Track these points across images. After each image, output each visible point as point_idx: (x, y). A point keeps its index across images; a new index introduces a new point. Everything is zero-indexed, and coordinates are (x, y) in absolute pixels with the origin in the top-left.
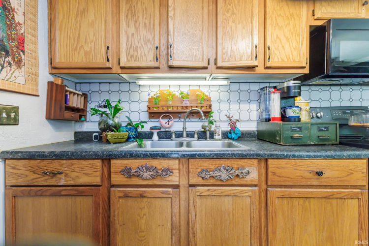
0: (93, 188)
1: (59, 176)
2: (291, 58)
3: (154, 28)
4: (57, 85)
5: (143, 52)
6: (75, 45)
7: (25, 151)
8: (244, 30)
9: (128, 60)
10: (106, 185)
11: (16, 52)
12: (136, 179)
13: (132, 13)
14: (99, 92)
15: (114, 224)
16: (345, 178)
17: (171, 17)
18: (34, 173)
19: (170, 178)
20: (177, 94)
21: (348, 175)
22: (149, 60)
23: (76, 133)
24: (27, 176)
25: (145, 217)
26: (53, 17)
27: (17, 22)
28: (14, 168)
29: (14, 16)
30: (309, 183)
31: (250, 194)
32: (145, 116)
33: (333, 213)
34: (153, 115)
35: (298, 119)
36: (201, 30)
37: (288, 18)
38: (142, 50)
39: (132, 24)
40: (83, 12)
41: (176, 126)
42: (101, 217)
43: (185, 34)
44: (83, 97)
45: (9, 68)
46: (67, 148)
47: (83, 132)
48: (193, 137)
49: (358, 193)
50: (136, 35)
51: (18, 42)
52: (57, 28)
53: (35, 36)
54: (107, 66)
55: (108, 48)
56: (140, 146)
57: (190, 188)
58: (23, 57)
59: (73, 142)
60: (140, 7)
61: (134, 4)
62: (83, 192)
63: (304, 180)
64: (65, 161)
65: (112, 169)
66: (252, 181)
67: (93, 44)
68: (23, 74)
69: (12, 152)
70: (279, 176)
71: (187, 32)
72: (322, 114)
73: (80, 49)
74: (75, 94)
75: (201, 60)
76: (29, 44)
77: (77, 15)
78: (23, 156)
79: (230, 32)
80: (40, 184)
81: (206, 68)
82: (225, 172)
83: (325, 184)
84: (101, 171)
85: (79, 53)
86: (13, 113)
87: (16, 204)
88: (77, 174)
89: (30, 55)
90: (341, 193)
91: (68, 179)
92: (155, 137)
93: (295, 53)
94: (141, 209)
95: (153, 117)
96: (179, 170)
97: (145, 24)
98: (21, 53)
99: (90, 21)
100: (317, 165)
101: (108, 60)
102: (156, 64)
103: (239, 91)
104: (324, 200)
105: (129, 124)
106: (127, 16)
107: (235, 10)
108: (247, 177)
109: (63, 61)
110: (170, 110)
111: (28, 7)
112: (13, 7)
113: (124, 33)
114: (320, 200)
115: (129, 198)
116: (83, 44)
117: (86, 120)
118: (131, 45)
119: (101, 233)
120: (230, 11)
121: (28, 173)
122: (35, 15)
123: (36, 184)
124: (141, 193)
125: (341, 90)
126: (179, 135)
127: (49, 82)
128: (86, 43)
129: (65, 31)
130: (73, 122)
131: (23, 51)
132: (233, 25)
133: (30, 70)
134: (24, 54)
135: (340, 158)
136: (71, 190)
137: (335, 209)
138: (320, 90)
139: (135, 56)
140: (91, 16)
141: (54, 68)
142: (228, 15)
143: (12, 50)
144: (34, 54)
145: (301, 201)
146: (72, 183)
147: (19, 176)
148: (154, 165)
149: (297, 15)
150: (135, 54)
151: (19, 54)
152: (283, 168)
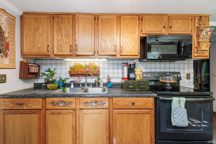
0: (38, 110)
1: (23, 105)
2: (132, 51)
3: (69, 37)
4: (24, 63)
5: (64, 48)
6: (33, 44)
7: (9, 94)
8: (110, 39)
9: (58, 52)
10: (44, 109)
11: (5, 50)
12: (57, 106)
13: (60, 30)
14: (46, 64)
15: (47, 126)
16: (144, 105)
17: (77, 33)
18: (13, 104)
19: (71, 106)
20: (84, 65)
21: (145, 104)
22: (67, 51)
23: (35, 84)
24: (9, 105)
25: (61, 123)
26: (22, 31)
27: (5, 37)
28: (4, 102)
29: (4, 35)
30: (130, 108)
31: (105, 112)
32: (68, 76)
33: (139, 120)
34: (72, 75)
35: (134, 79)
36: (91, 38)
37: (130, 33)
38: (64, 46)
39: (59, 35)
40: (37, 29)
41: (83, 80)
42: (42, 123)
43: (84, 40)
44: (38, 67)
45: (2, 58)
46: (28, 93)
47: (38, 83)
48: (90, 86)
49: (149, 112)
50: (61, 40)
51: (6, 46)
52: (25, 36)
53: (14, 42)
54: (48, 54)
55: (48, 46)
56: (64, 91)
57: (80, 110)
58: (8, 52)
59: (33, 88)
60: (63, 27)
61: (61, 25)
62: (34, 112)
63: (127, 106)
64: (26, 99)
65: (47, 102)
66: (106, 107)
67: (41, 44)
68: (8, 60)
69: (3, 95)
70: (117, 105)
71: (84, 39)
72: (149, 75)
73: (35, 46)
74: (33, 66)
75: (91, 52)
76: (11, 46)
77: (34, 30)
78: (8, 97)
79: (104, 39)
80: (15, 109)
81: (94, 55)
82: (94, 103)
83: (136, 108)
84: (42, 103)
85: (35, 48)
86: (4, 77)
87: (5, 117)
88: (31, 104)
89: (11, 50)
90: (142, 111)
91: (27, 107)
92: (72, 86)
93: (133, 49)
94: (59, 119)
95: (72, 76)
96: (76, 103)
97: (66, 35)
98: (7, 51)
99: (40, 33)
100: (133, 100)
101: (48, 52)
102: (71, 53)
103: (113, 64)
104: (136, 114)
105: (60, 80)
106: (57, 31)
107: (106, 30)
108: (104, 105)
109: (27, 51)
110: (80, 73)
111: (11, 29)
112: (3, 31)
113: (56, 39)
114: (134, 114)
115: (54, 115)
116: (37, 44)
117: (39, 78)
118: (59, 45)
119: (42, 130)
120: (104, 30)
121: (10, 104)
122: (14, 32)
123: (13, 109)
124: (59, 112)
125: (160, 64)
126: (83, 85)
127: (20, 62)
128: (38, 43)
129: (28, 38)
130: (33, 79)
131: (8, 50)
132: (106, 36)
133: (11, 57)
134: (9, 51)
135: (142, 97)
136: (29, 111)
137: (140, 118)
138: (151, 64)
139: (61, 50)
140: (40, 31)
141: (23, 55)
142: (103, 32)
143: (3, 50)
144: (13, 50)
145: (127, 115)
146: (29, 108)
147: (6, 105)
148: (65, 100)
149: (134, 32)
150: (61, 48)
151: (6, 51)
152: (119, 101)
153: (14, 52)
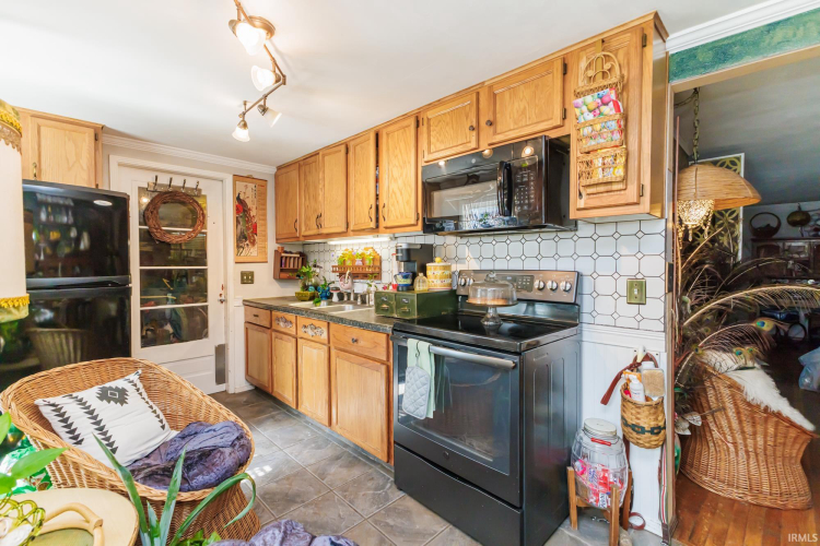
2: (404, 214)
4: (278, 252)
8: (366, 190)
9: (306, 229)
12: (279, 326)
16: (372, 350)
21: (374, 348)
36: (341, 195)
37: (401, 167)
38: (312, 218)
39: (307, 197)
44: (301, 259)
50: (309, 207)
51: (253, 229)
55: (296, 220)
58: (256, 237)
61: (308, 179)
63: (349, 346)
66: (324, 340)
68: (256, 249)
74: (291, 257)
76: (261, 227)
83: (361, 352)
86: (250, 276)
89: (261, 235)
90: (368, 363)
92: (335, 298)
94: (282, 348)
97: (314, 196)
99: (290, 199)
100: (356, 333)
101: (297, 231)
104: (361, 367)
106: (304, 191)
108: (322, 336)
111: (260, 201)
113: (303, 206)
122: (264, 205)
123: (252, 321)
127: (275, 250)
131: (256, 234)
132: (360, 185)
133: (261, 245)
140: (290, 195)
141: (279, 239)
144: (263, 233)
149: (409, 162)
150: (309, 223)
151: (253, 236)
152: (338, 332)
153: (265, 236)
